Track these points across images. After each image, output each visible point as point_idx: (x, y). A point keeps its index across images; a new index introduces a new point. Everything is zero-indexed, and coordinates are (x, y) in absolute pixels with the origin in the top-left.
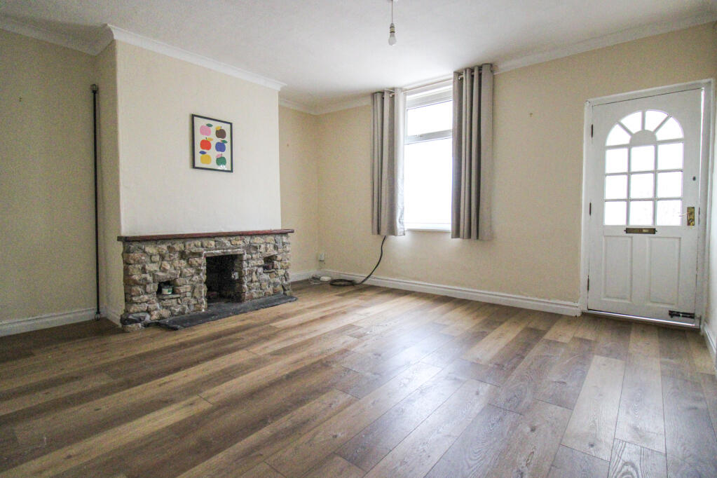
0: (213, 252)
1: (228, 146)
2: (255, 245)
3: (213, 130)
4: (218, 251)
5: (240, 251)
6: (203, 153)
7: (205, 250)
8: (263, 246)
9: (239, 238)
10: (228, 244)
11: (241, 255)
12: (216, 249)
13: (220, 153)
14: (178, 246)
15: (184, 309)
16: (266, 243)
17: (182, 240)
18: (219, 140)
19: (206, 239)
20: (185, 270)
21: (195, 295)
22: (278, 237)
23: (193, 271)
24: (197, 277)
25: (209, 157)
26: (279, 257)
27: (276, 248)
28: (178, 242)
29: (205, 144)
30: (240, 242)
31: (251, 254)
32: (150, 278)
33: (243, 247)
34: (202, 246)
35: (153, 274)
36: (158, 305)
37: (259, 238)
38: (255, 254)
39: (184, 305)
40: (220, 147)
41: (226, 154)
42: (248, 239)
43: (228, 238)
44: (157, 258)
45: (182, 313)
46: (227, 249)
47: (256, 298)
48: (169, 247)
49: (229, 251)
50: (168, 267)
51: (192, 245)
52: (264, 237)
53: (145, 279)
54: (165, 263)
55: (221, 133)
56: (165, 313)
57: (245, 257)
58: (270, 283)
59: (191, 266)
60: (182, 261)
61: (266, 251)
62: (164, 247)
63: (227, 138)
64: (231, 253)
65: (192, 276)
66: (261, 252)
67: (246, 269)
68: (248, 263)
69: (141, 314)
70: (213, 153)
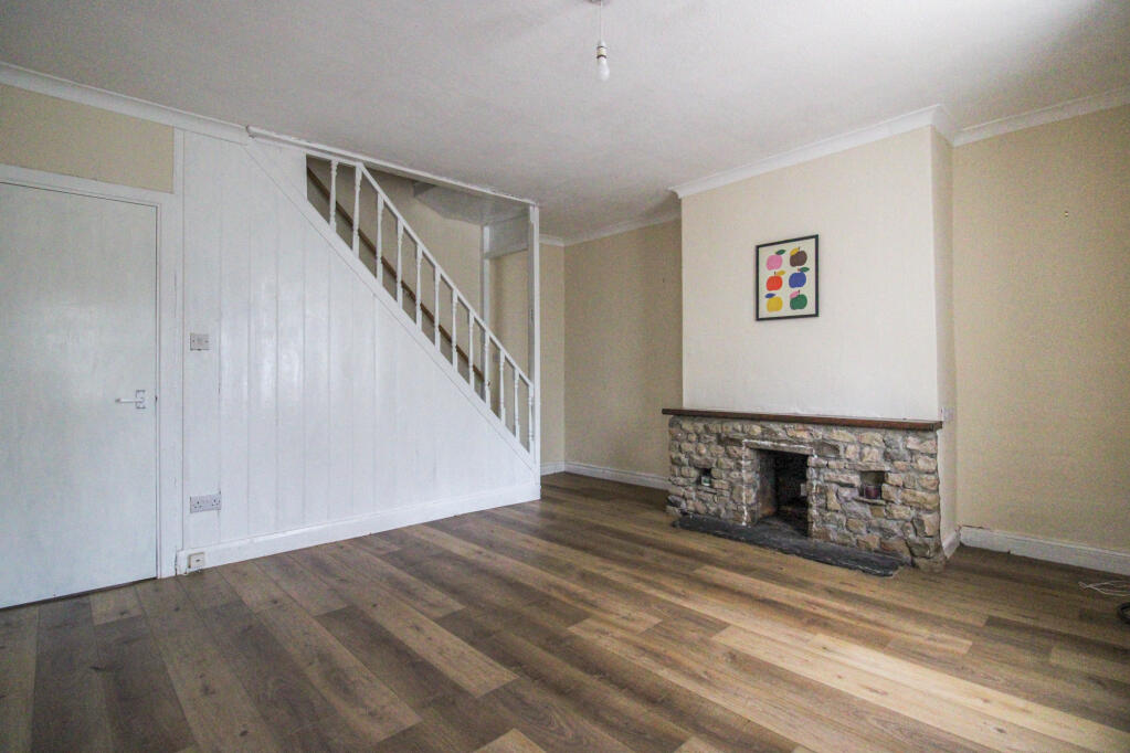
0: (759, 442)
1: (810, 276)
2: (832, 443)
3: (786, 258)
4: (766, 443)
5: (805, 449)
6: (770, 296)
7: (746, 437)
8: (851, 448)
9: (801, 427)
10: (782, 435)
11: (805, 458)
12: (763, 439)
13: (796, 289)
14: (715, 426)
15: (719, 510)
16: (863, 445)
17: (720, 420)
18: (795, 270)
19: (748, 422)
20: (722, 460)
21: (734, 497)
22: (898, 438)
23: (732, 464)
24: (737, 474)
25: (779, 299)
26: (894, 478)
27: (887, 456)
28: (716, 421)
29: (775, 283)
30: (804, 435)
31: (824, 457)
32: (685, 459)
33: (810, 444)
34: (743, 432)
35: (688, 455)
36: (693, 494)
37: (844, 432)
38: (835, 459)
39: (720, 506)
40: (797, 280)
41: (807, 290)
42: (820, 433)
43: (781, 425)
44: (694, 438)
45: (717, 514)
46: (779, 441)
47: (833, 542)
48: (705, 427)
49: (783, 445)
50: (704, 451)
51: (730, 429)
52: (857, 430)
53: (679, 459)
54: (701, 445)
55: (799, 258)
56: (701, 508)
57: (813, 461)
58: (870, 527)
59: (729, 455)
60: (720, 447)
61: (861, 459)
62: (700, 426)
63: (810, 263)
64: (787, 450)
65: (731, 470)
66: (848, 459)
67: (815, 483)
68: (819, 474)
69: (678, 499)
70: (785, 293)
